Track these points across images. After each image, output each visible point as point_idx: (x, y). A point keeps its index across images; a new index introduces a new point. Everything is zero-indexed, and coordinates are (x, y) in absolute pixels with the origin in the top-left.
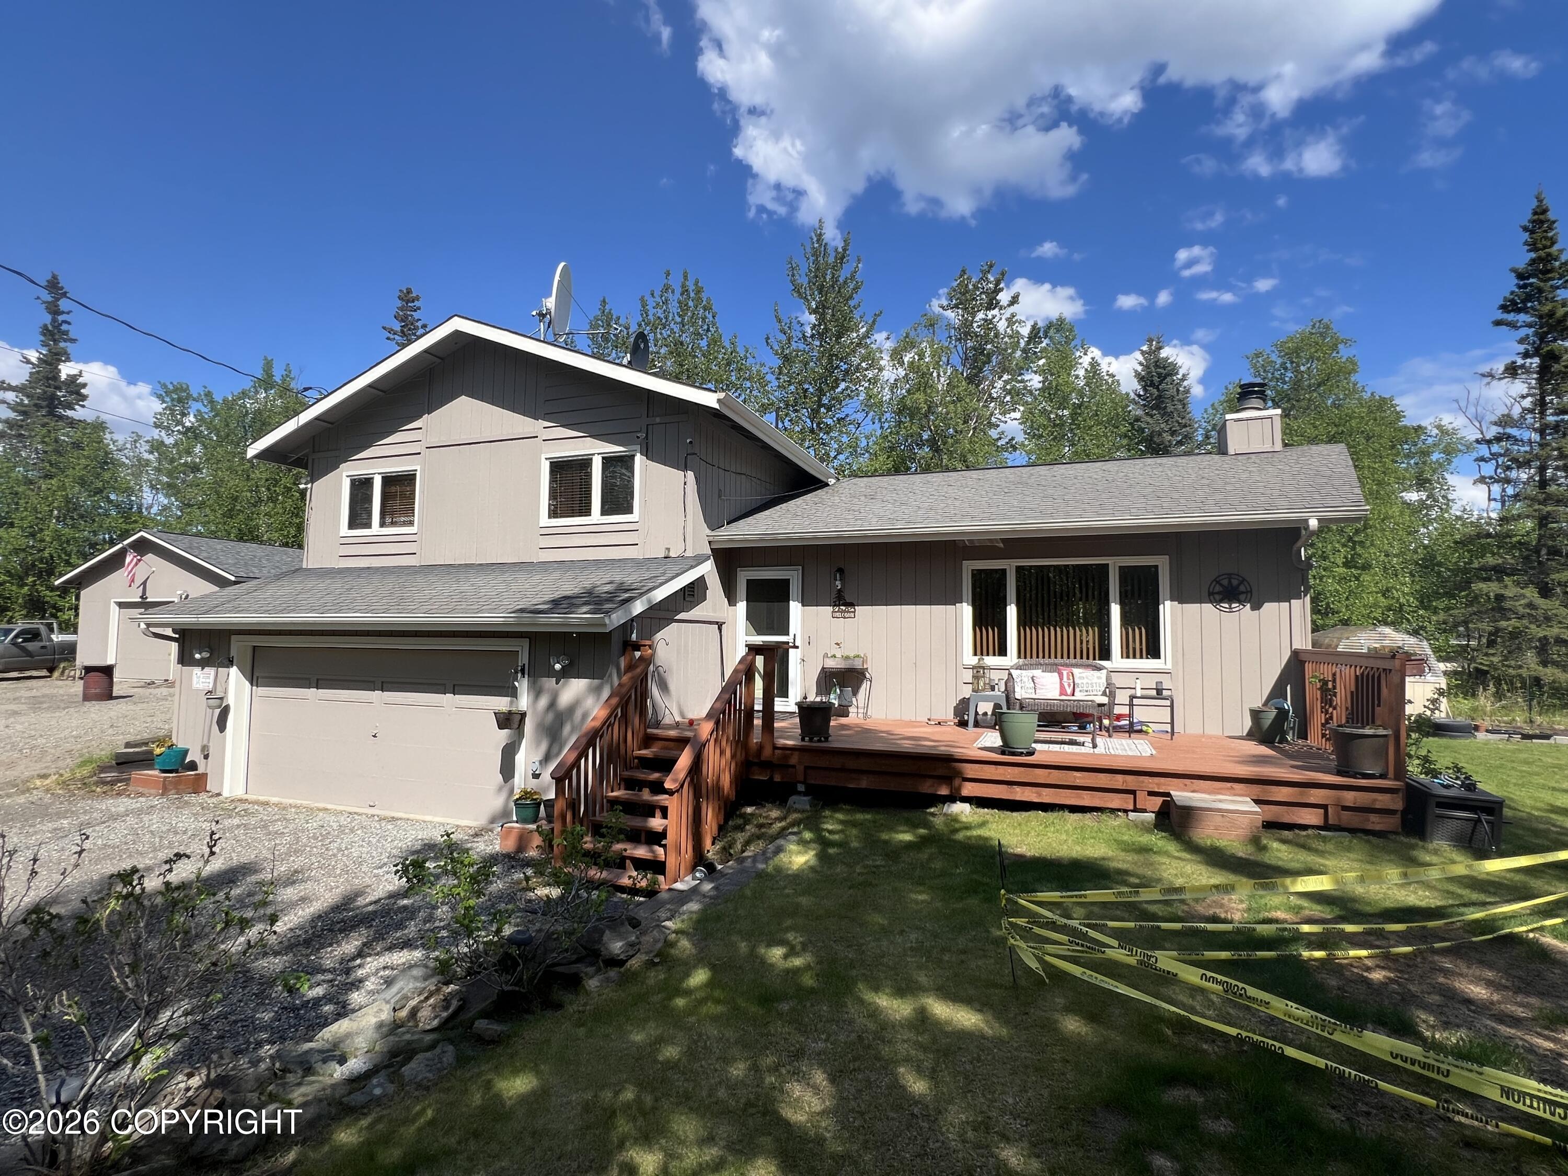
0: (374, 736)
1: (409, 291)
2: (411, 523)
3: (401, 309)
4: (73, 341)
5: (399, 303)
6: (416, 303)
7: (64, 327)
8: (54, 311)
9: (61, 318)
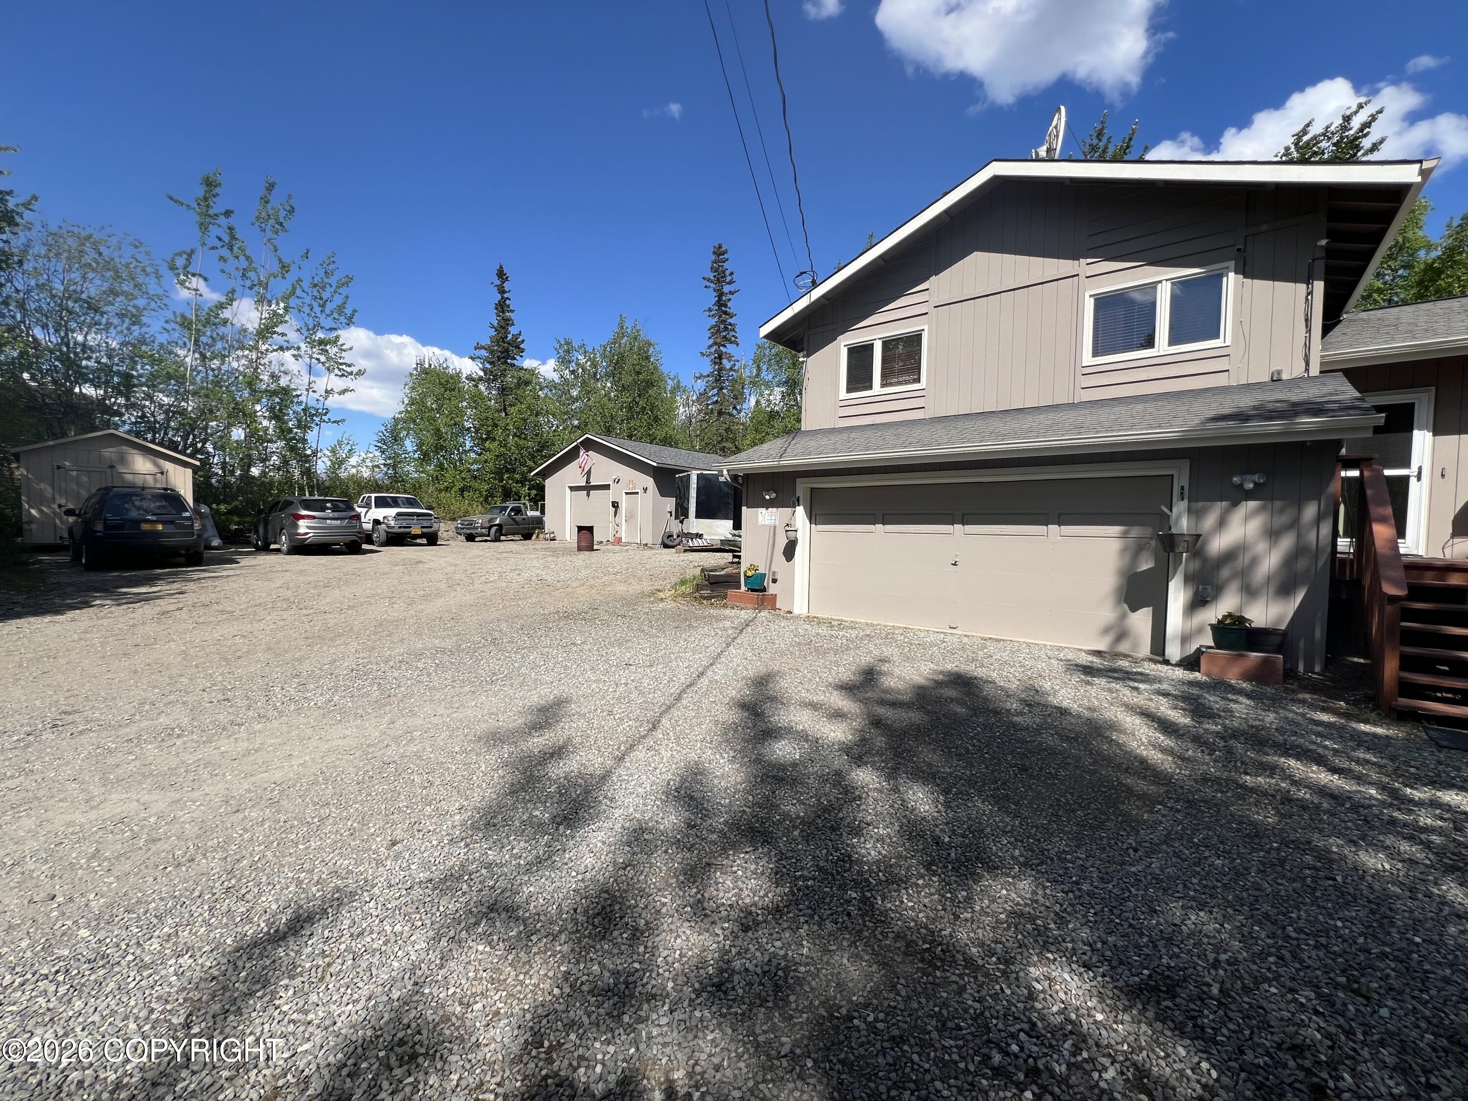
0: (955, 564)
1: (720, 247)
2: (918, 380)
3: (715, 262)
4: (512, 311)
5: (713, 257)
6: (726, 256)
7: (508, 302)
8: (502, 291)
9: (506, 295)
